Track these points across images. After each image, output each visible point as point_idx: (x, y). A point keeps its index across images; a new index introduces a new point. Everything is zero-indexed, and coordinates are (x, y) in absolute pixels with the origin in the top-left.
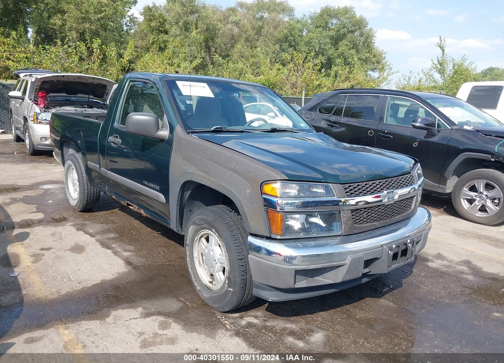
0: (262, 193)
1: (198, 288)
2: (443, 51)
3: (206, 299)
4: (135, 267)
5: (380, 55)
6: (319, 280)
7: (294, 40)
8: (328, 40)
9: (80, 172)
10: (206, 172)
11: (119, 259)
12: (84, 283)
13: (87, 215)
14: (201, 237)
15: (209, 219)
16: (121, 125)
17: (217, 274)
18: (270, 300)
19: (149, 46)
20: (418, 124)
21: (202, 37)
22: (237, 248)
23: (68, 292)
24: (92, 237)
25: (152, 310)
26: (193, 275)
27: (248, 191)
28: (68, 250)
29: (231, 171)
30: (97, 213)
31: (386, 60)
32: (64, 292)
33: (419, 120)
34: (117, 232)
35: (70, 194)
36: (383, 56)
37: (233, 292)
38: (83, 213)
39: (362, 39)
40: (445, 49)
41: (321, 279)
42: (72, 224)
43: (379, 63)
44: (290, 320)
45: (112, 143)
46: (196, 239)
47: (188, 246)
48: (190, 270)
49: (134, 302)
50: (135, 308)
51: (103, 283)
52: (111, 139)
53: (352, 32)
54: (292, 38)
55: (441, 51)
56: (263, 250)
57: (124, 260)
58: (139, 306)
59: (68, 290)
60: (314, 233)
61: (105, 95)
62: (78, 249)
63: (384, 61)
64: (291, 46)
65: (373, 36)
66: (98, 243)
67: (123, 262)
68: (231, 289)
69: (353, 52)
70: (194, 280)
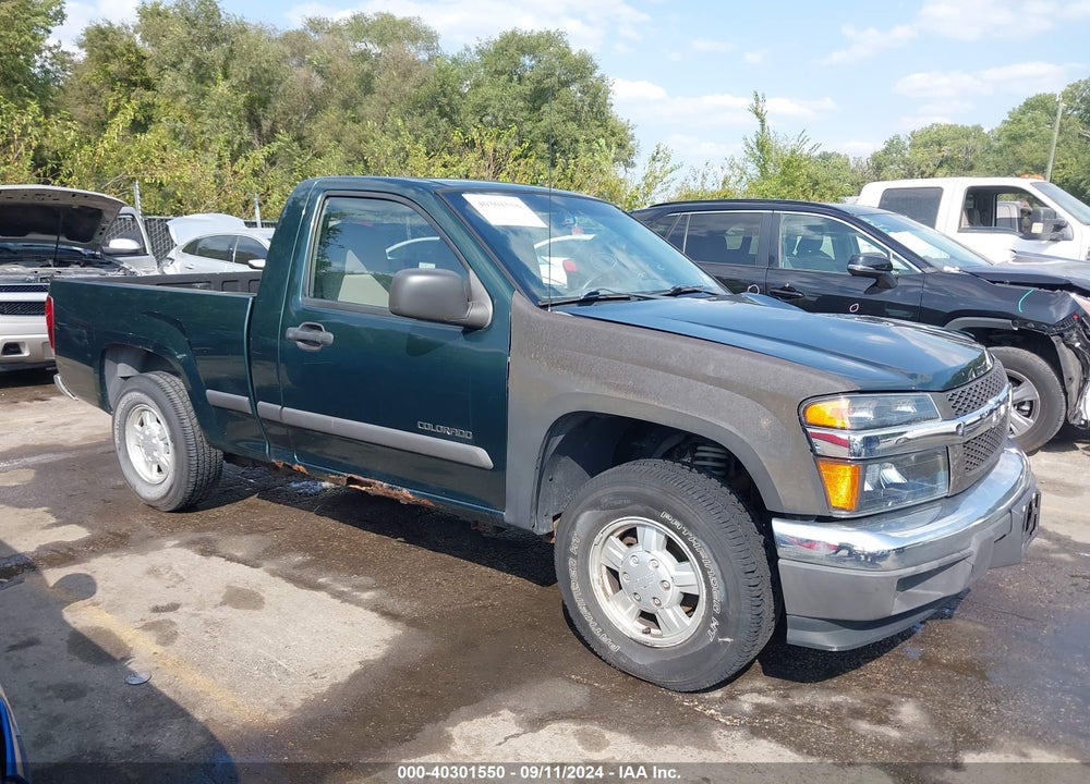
0: (804, 425)
1: (613, 647)
2: (762, 121)
3: (646, 669)
4: (411, 622)
5: (623, 130)
6: (916, 594)
7: (448, 105)
8: (521, 104)
9: (174, 417)
10: (633, 390)
11: (361, 609)
12: (328, 675)
13: (193, 517)
14: (612, 534)
15: (648, 492)
16: (316, 300)
17: (669, 611)
18: (835, 650)
19: (104, 119)
20: (859, 267)
21: (243, 97)
22: (739, 548)
23: (305, 700)
24: (252, 566)
25: (535, 711)
26: (595, 620)
27: (765, 423)
28: (221, 604)
29: (703, 381)
30: (215, 512)
31: (635, 142)
32: (297, 704)
33: (861, 259)
34: (300, 548)
35: (136, 473)
36: (630, 133)
37: (733, 644)
38: (180, 515)
39: (588, 100)
40: (767, 118)
41: (921, 592)
42: (177, 542)
43: (623, 148)
44: (828, 688)
45: (300, 344)
46: (597, 540)
47: (575, 557)
48: (583, 610)
49: (477, 699)
50: (493, 711)
51: (368, 668)
52: (292, 332)
53: (565, 84)
54: (445, 101)
55: (757, 122)
56: (821, 545)
57: (372, 610)
58: (501, 707)
59: (303, 697)
60: (907, 500)
61: (97, 233)
62: (242, 599)
63: (631, 143)
64: (442, 114)
65: (608, 92)
66: (277, 579)
67: (375, 614)
68: (728, 640)
69: (572, 126)
70: (597, 631)
